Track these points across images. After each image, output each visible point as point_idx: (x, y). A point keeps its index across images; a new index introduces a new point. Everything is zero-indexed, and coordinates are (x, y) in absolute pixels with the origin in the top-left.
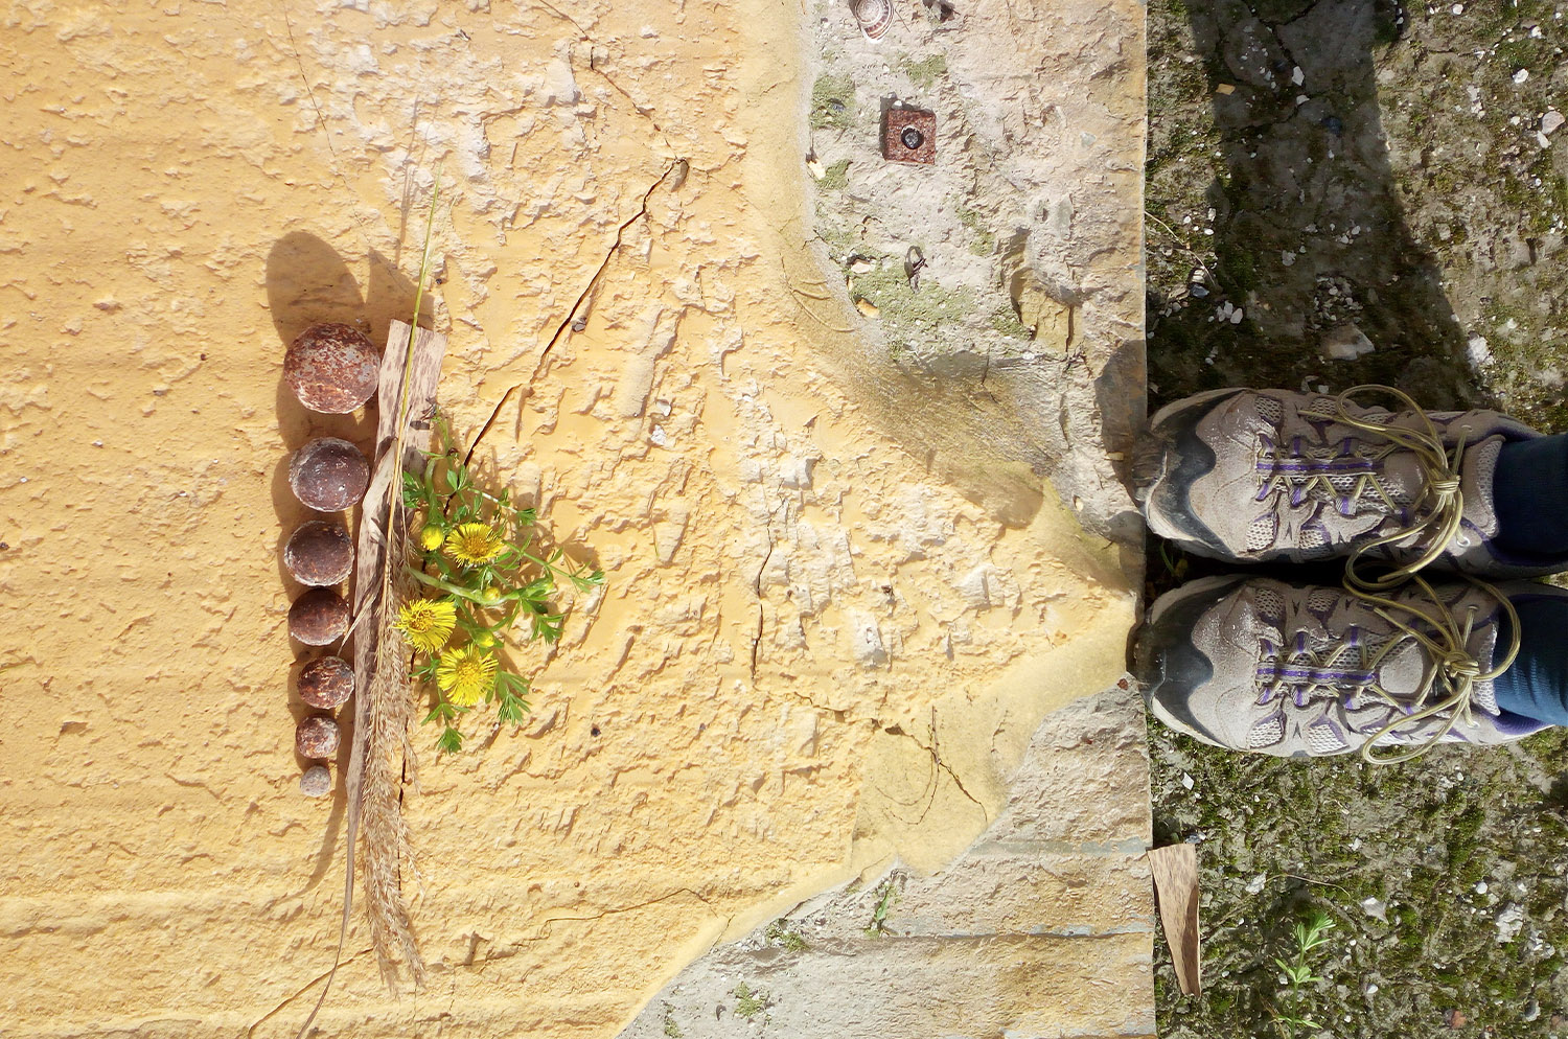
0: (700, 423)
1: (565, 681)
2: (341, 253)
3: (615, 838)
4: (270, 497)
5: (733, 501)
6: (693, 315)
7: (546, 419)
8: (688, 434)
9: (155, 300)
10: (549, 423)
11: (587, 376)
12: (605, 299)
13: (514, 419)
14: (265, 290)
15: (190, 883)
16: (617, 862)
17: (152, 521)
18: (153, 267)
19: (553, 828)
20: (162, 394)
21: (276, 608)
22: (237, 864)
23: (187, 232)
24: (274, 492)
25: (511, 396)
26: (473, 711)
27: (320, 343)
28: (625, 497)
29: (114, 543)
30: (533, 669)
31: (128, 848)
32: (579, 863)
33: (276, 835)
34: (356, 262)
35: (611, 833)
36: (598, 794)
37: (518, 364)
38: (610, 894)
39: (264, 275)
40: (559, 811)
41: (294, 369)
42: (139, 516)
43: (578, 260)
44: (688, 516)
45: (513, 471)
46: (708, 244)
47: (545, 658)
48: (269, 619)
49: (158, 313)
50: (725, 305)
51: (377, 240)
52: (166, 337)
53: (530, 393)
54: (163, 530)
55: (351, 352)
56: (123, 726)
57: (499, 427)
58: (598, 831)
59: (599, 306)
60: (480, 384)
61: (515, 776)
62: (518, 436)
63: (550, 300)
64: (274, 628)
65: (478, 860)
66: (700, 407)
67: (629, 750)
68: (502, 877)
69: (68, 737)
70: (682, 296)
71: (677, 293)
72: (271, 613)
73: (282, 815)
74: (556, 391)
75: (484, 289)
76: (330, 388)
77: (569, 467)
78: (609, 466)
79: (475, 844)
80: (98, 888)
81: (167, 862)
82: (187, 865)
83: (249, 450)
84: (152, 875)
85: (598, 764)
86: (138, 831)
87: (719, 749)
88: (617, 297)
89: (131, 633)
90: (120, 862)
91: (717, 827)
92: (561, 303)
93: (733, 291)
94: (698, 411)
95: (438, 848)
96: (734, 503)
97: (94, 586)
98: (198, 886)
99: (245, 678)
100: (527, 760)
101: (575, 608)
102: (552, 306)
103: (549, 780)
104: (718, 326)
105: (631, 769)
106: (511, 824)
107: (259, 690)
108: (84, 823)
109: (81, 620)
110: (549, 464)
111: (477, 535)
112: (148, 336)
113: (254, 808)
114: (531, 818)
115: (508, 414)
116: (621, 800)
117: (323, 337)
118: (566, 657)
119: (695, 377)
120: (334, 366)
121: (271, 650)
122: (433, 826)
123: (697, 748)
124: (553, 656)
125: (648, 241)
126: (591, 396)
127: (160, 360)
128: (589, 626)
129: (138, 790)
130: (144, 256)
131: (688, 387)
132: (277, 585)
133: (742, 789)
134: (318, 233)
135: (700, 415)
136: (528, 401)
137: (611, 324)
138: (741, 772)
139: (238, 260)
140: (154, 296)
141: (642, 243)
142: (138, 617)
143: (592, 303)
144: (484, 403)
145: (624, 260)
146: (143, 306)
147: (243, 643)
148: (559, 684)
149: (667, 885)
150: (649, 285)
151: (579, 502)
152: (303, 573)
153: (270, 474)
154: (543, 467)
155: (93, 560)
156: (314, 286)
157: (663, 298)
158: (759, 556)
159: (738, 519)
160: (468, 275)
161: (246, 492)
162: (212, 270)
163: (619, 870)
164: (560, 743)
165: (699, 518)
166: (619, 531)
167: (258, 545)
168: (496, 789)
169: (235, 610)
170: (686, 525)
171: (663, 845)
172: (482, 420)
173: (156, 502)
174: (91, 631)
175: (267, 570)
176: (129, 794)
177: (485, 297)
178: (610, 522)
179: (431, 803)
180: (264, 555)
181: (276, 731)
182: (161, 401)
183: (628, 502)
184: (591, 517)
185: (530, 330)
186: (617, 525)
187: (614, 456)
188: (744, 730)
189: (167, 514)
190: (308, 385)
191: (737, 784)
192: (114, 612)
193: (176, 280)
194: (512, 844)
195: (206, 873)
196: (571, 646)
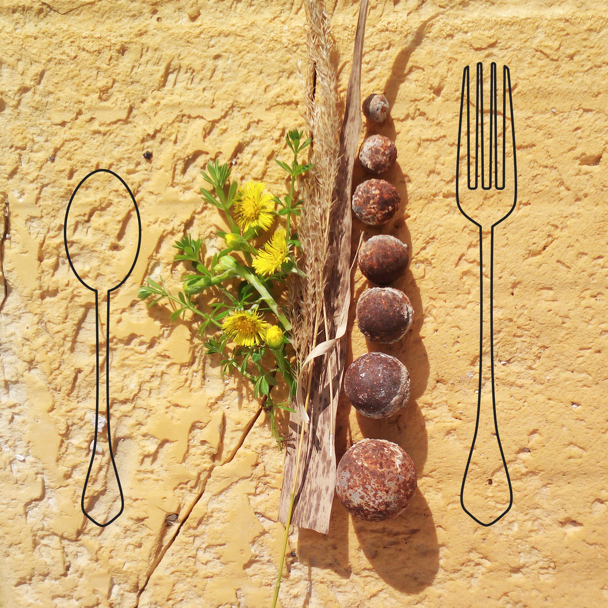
0: (63, 435)
1: (176, 202)
2: (377, 576)
3: (127, 60)
4: (431, 362)
5: (31, 364)
6: (70, 532)
7: (199, 435)
8: (73, 424)
9: (532, 531)
10: (197, 431)
11: (164, 475)
12: (150, 544)
13: (228, 435)
14: (440, 542)
15: (490, 25)
16: (125, 39)
17: (528, 340)
18: (534, 559)
19: (183, 71)
20: (523, 450)
21: (422, 266)
22: (450, 42)
23: (506, 591)
24: (427, 366)
25: (230, 455)
26: (255, 176)
27: (382, 507)
28: (129, 366)
29: (560, 320)
30: (206, 212)
31: (543, 56)
32: (158, 39)
33: (418, 68)
34: (365, 569)
35: (130, 65)
36: (143, 101)
37: (223, 484)
38: (130, 11)
39: (441, 554)
40: (178, 85)
41: (405, 482)
42: (540, 344)
43: (173, 578)
44: (72, 349)
45: (228, 388)
46: (59, 596)
47: (196, 222)
48: (429, 257)
49: (529, 520)
50: (44, 542)
51: (348, 588)
52: (521, 499)
53: (214, 457)
54: (519, 332)
55: (356, 501)
56: (549, 162)
57: (240, 426)
58: (142, 68)
59: (154, 538)
60: (257, 465)
61: (217, 117)
62: (224, 419)
63: (198, 542)
64: (424, 248)
65: (245, 43)
66: (63, 449)
67: (117, 140)
68: (224, 28)
69: (595, 152)
70: (81, 549)
71: (86, 552)
72: (427, 262)
73: (413, 86)
74: (191, 460)
75: (254, 550)
76: (373, 467)
77: (179, 392)
78: (144, 394)
79: (248, 58)
80: (567, 21)
81: (509, 44)
82: (492, 41)
83: (450, 402)
84: (522, 32)
85: (145, 127)
86: (535, 71)
87: (37, 139)
88: (140, 546)
89: (543, 243)
90: (550, 43)
91: (36, 69)
92: (187, 539)
93: (36, 554)
94: (65, 445)
95: (280, 54)
96: (31, 362)
97: (576, 283)
98: (483, 22)
99: (448, 205)
100: (207, 133)
101: (170, 267)
102: (195, 536)
103: (187, 114)
104: (48, 523)
105: (115, 123)
106: (218, 75)
107: (435, 195)
108: (581, 78)
109: (586, 254)
110: (196, 395)
111: (246, 336)
112: (537, 499)
113: (438, 91)
114: (202, 80)
115: (232, 438)
116: (123, 95)
117: (381, 512)
118: (177, 223)
119: (68, 476)
120: (369, 488)
121: (427, 229)
122: (286, 74)
123: (57, 141)
124: (189, 224)
125: (113, 596)
126: (160, 456)
127: (525, 479)
128: (157, 250)
129: (535, 107)
130: (541, 568)
131: (74, 467)
132: (423, 286)
133: (15, 103)
134: (397, 593)
135: (62, 441)
136: (215, 451)
137: (144, 522)
138: (16, 118)
139: (463, 568)
140: (533, 534)
141: (118, 595)
142: (539, 257)
143: (161, 540)
144: (253, 448)
145: (133, 580)
146: (542, 525)
147: (449, 236)
148: (181, 199)
149: (80, 18)
150: (111, 557)
151: (169, 362)
152: (395, 299)
153: (431, 381)
154: (201, 392)
155: (577, 306)
156: (400, 547)
157: (97, 547)
158: (7, 315)
159: (26, 349)
160: (269, 561)
161: (451, 366)
162: (485, 558)
163: (122, 32)
164: (179, 146)
165: (62, 349)
166: (133, 337)
167: (439, 320)
168: (233, 107)
169: (457, 265)
170: (74, 341)
171: (84, 54)
172: (254, 433)
173: (526, 356)
174: (577, 245)
175: (431, 298)
176: (543, 104)
177: (253, 542)
178: (142, 343)
179: (287, 95)
180: (434, 312)
181: (419, 159)
182: (524, 444)
183: (127, 362)
184: (158, 348)
185: (215, 514)
186: (136, 341)
187: (139, 402)
188: (14, 156)
189: (517, 346)
190: (392, 469)
191: (20, 108)
192: (558, 261)
193: (514, 548)
194: (217, 57)
195: (476, 34)
196: (172, 233)
